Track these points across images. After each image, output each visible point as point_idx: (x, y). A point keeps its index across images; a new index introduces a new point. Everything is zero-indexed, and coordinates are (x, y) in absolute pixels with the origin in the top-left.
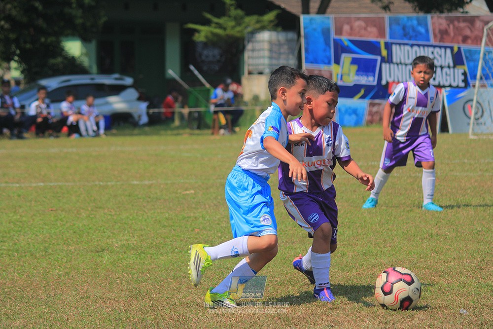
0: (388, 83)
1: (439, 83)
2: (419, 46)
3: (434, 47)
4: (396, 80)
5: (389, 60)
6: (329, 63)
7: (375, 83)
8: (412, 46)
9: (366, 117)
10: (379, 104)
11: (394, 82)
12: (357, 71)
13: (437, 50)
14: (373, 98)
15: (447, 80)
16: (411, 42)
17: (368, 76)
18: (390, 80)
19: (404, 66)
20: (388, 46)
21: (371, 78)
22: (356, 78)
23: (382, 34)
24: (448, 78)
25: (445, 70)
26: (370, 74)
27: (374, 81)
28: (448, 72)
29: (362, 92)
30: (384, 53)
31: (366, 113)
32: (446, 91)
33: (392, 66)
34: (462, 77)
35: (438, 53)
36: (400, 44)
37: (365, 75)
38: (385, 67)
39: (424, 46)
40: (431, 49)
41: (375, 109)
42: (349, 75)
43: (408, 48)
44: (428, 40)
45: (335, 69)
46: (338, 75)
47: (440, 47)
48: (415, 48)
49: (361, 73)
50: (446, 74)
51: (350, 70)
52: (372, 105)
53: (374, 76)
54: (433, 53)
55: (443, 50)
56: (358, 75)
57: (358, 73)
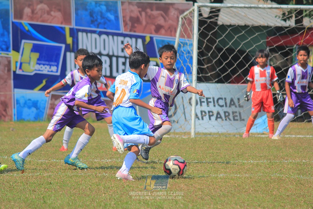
2: (107, 34)
3: (125, 36)
5: (74, 48)
8: (100, 34)
9: (47, 111)
12: (38, 59)
13: (127, 39)
16: (99, 30)
17: (50, 65)
20: (73, 33)
21: (54, 68)
22: (38, 67)
23: (67, 19)
26: (53, 63)
27: (57, 72)
29: (44, 83)
30: (69, 40)
36: (87, 32)
37: (48, 65)
38: (70, 56)
39: (113, 34)
40: (121, 39)
41: (57, 102)
42: (29, 63)
43: (95, 36)
44: (119, 30)
45: (14, 56)
46: (16, 63)
47: (131, 36)
48: (104, 37)
49: (43, 62)
51: (30, 58)
52: (54, 97)
53: (57, 66)
54: (122, 42)
55: (134, 40)
56: (39, 64)
57: (39, 62)
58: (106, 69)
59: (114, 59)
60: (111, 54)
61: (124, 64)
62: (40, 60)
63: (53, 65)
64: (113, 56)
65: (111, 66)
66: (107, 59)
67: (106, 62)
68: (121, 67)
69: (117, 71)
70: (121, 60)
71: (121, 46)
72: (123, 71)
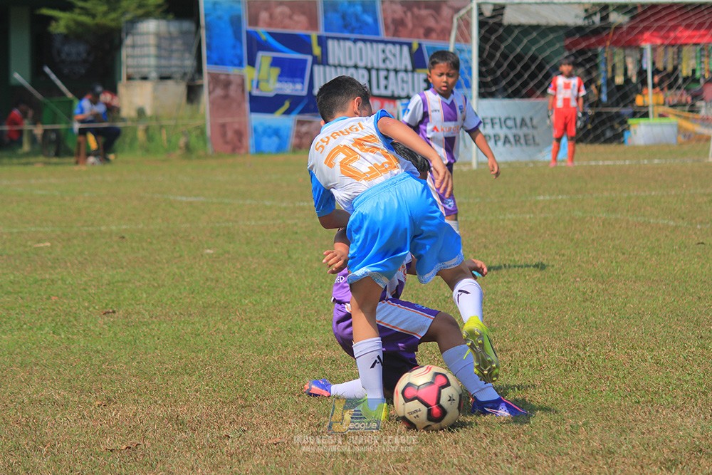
1: (393, 92)
2: (365, 41)
3: (386, 43)
5: (323, 61)
6: (240, 64)
7: (304, 93)
8: (355, 41)
9: (292, 141)
10: (310, 122)
12: (280, 76)
13: (390, 47)
14: (302, 112)
15: (403, 89)
16: (354, 36)
17: (294, 82)
19: (344, 70)
20: (322, 41)
21: (299, 86)
22: (278, 85)
23: (313, 24)
24: (405, 85)
25: (401, 75)
27: (302, 90)
28: (405, 79)
29: (287, 105)
30: (317, 50)
31: (292, 133)
32: (402, 105)
33: (328, 69)
34: (425, 85)
35: (390, 51)
36: (338, 39)
37: (291, 82)
38: (318, 70)
39: (372, 41)
40: (381, 46)
41: (304, 129)
42: (268, 81)
43: (349, 44)
44: (379, 35)
45: (248, 72)
46: (252, 81)
47: (394, 43)
48: (360, 44)
49: (286, 79)
50: (403, 81)
51: (269, 75)
52: (300, 123)
53: (303, 83)
54: (384, 51)
55: (398, 47)
56: (281, 81)
57: (281, 79)
59: (374, 73)
60: (369, 66)
61: (386, 78)
62: (281, 77)
63: (298, 82)
64: (372, 68)
65: (370, 81)
66: (365, 73)
67: (363, 76)
68: (383, 82)
69: (378, 87)
70: (382, 74)
71: (382, 56)
72: (386, 87)
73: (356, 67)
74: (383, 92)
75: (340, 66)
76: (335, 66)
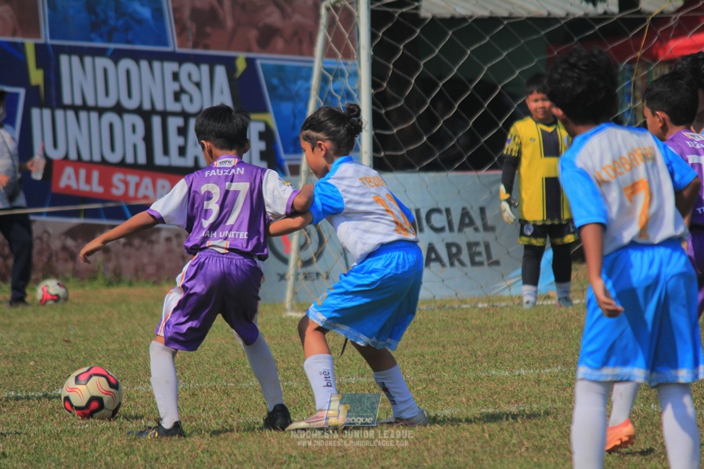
0: (49, 162)
1: (196, 160)
2: (136, 56)
3: (181, 59)
4: (73, 156)
5: (50, 97)
8: (116, 56)
11: (66, 158)
13: (189, 67)
16: (112, 46)
18: (56, 155)
19: (94, 115)
20: (47, 58)
23: (28, 24)
30: (36, 76)
33: (59, 114)
34: (262, 146)
35: (190, 76)
36: (81, 53)
38: (40, 117)
39: (151, 57)
40: (171, 67)
43: (102, 62)
44: (166, 44)
47: (197, 60)
48: (126, 63)
54: (176, 77)
55: (205, 68)
58: (135, 147)
59: (156, 121)
60: (147, 106)
61: (182, 131)
64: (153, 111)
65: (148, 139)
66: (139, 122)
67: (134, 130)
68: (175, 141)
69: (166, 151)
70: (175, 123)
71: (172, 87)
72: (182, 151)
73: (119, 109)
74: (176, 160)
75: (85, 107)
76: (76, 109)
